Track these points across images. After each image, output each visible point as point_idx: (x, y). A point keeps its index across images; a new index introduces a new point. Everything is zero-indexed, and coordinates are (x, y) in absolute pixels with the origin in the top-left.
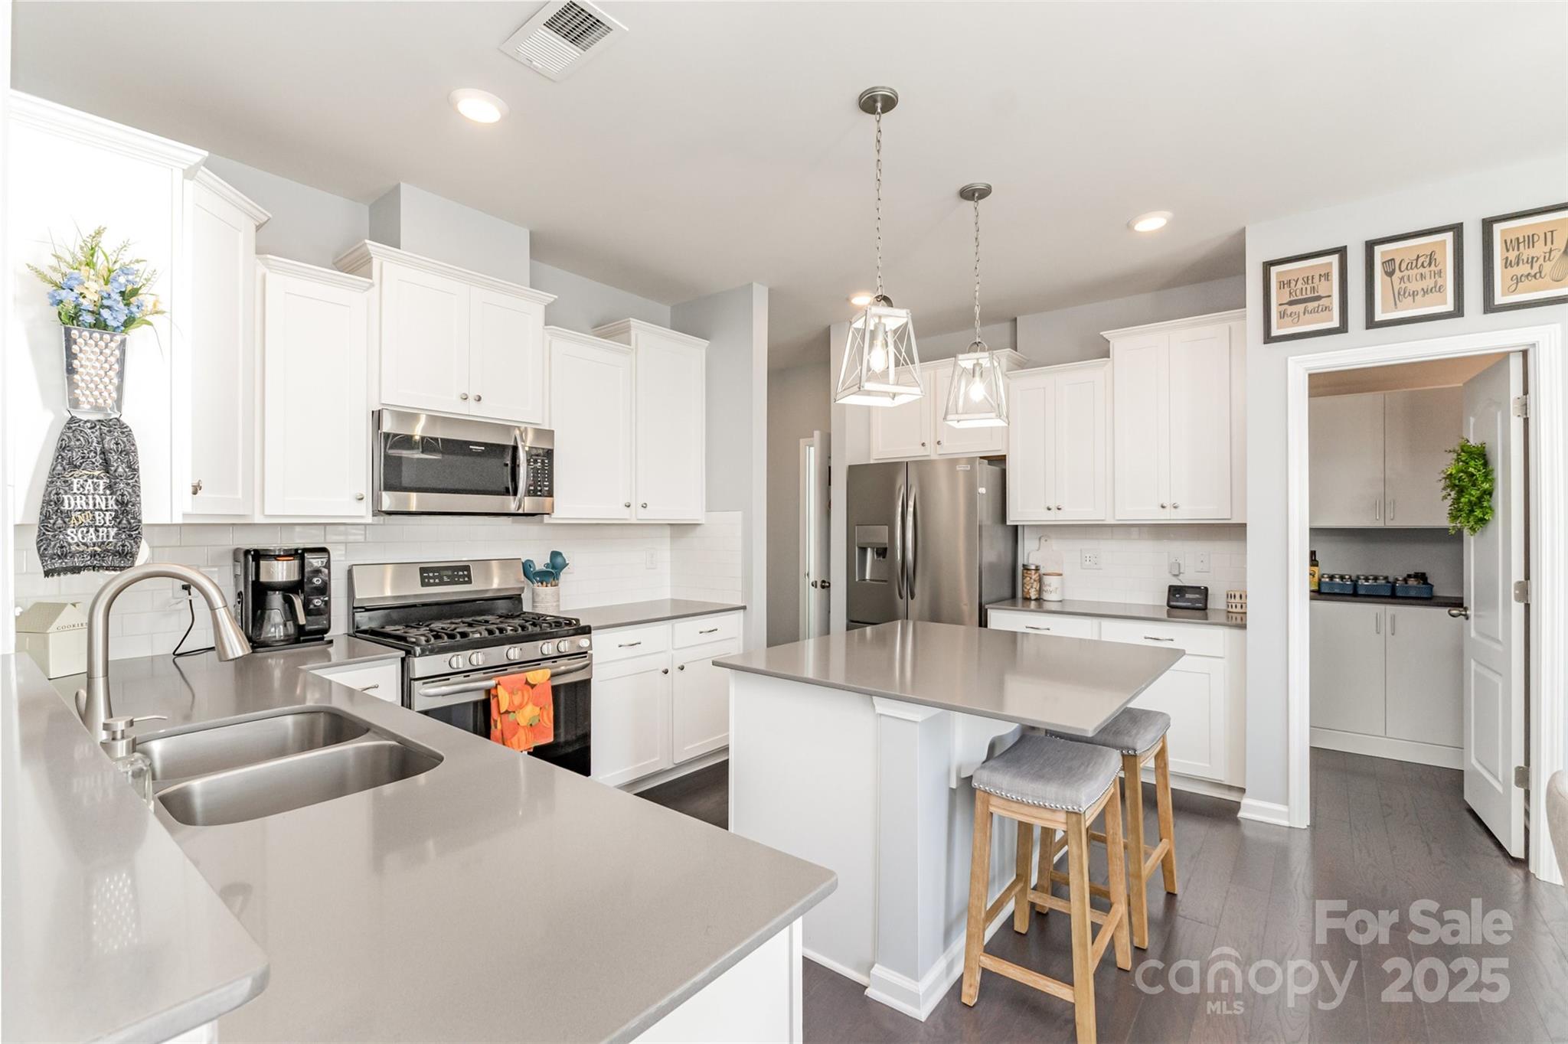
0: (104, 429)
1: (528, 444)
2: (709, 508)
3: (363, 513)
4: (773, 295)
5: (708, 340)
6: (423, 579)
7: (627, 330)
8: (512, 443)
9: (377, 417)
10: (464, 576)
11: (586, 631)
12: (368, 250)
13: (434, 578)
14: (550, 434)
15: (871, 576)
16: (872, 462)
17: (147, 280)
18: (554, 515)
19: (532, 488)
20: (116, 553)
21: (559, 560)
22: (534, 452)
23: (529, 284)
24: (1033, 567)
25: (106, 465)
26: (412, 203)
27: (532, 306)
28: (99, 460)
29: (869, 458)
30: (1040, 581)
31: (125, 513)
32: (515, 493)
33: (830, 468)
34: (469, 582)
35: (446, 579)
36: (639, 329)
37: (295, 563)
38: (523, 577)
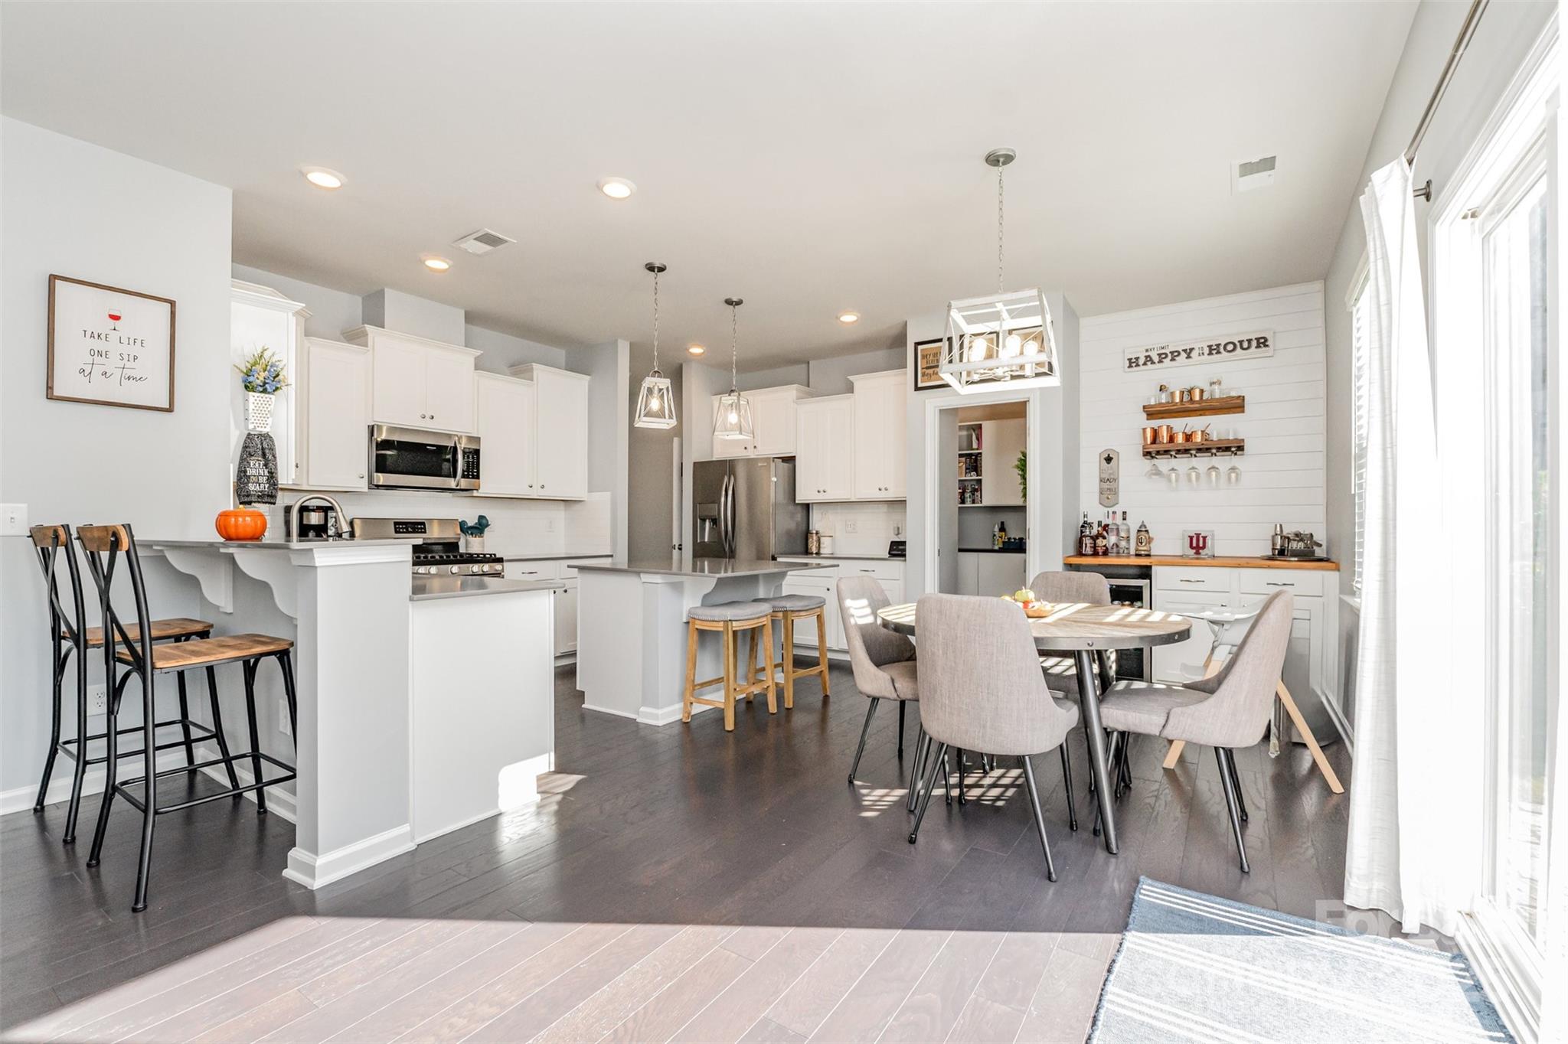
0: (263, 438)
1: (463, 446)
2: (590, 491)
3: (363, 486)
4: (633, 347)
5: (589, 375)
6: (395, 528)
7: (532, 370)
8: (453, 445)
9: (371, 430)
10: (421, 528)
11: (500, 560)
12: (365, 330)
13: (403, 528)
14: (478, 440)
15: (709, 539)
16: (714, 459)
17: (282, 369)
18: (480, 491)
19: (466, 473)
20: (268, 496)
21: (484, 521)
22: (467, 450)
23: (464, 344)
24: (814, 532)
25: (264, 455)
26: (393, 301)
27: (466, 359)
28: (260, 453)
29: (712, 456)
30: (819, 541)
31: (272, 477)
32: (455, 476)
33: (682, 464)
34: (425, 532)
35: (410, 530)
36: (538, 369)
37: (322, 514)
38: (459, 531)
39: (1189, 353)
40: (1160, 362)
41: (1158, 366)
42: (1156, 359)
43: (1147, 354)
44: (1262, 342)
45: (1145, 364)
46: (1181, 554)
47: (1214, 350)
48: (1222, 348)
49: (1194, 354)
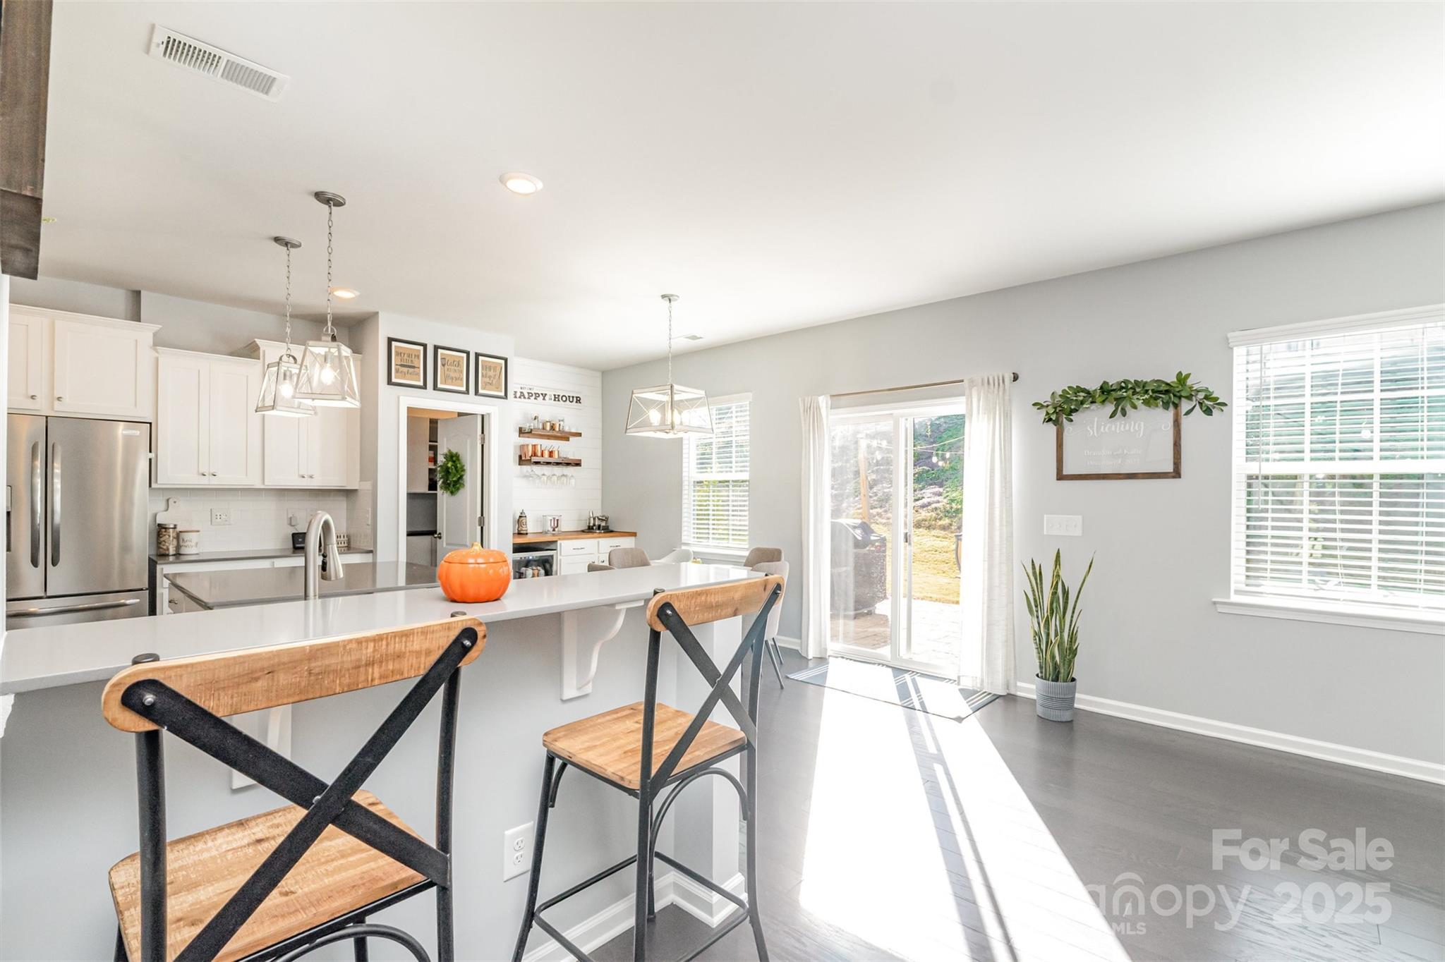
24: (171, 526)
30: (178, 537)
39: (544, 396)
40: (529, 398)
41: (527, 400)
42: (526, 396)
43: (522, 391)
44: (578, 400)
45: (520, 397)
46: (541, 531)
47: (556, 398)
48: (560, 398)
49: (547, 398)
